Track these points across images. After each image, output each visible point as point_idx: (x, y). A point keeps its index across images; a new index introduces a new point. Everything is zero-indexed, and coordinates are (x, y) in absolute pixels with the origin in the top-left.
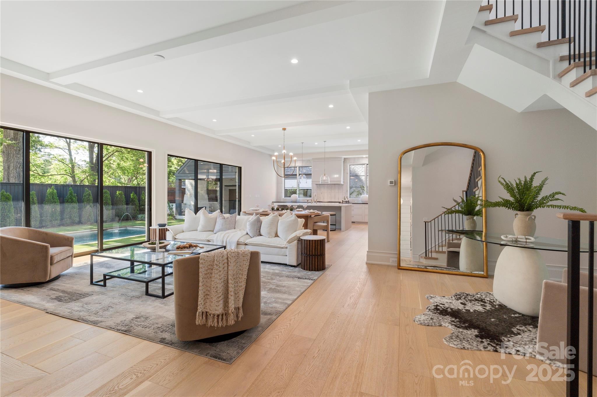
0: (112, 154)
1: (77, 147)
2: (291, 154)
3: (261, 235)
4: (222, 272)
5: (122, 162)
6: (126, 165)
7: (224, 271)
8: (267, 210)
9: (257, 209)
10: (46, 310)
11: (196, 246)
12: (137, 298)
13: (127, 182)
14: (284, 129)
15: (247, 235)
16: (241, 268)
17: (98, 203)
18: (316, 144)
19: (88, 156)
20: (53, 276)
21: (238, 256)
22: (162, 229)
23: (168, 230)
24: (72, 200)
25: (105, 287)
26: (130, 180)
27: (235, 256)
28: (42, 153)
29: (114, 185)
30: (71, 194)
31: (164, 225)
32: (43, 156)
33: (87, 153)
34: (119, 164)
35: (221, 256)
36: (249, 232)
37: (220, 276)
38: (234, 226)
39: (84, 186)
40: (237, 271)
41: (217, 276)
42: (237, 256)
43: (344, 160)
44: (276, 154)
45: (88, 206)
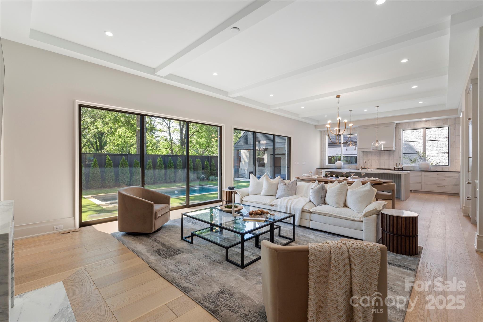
0: (193, 134)
1: (174, 130)
2: (346, 121)
3: (326, 204)
4: (343, 277)
5: (199, 139)
6: (201, 141)
7: (345, 276)
8: (321, 177)
9: (310, 175)
10: (150, 264)
11: (267, 213)
12: (219, 263)
13: (201, 153)
14: (338, 97)
15: (311, 203)
16: (368, 273)
17: (186, 169)
18: (366, 110)
19: (180, 136)
20: (157, 228)
21: (364, 255)
22: (232, 191)
23: (237, 193)
24: (171, 165)
25: (192, 245)
26: (204, 152)
27: (359, 255)
28: (156, 135)
29: (195, 155)
30: (170, 161)
31: (233, 188)
32: (156, 137)
33: (179, 134)
34: (197, 141)
35: (339, 253)
36: (312, 199)
37: (341, 285)
38: (295, 192)
39: (178, 156)
40: (364, 278)
41: (336, 283)
42: (362, 255)
43: (396, 125)
44: (329, 122)
45: (180, 170)
